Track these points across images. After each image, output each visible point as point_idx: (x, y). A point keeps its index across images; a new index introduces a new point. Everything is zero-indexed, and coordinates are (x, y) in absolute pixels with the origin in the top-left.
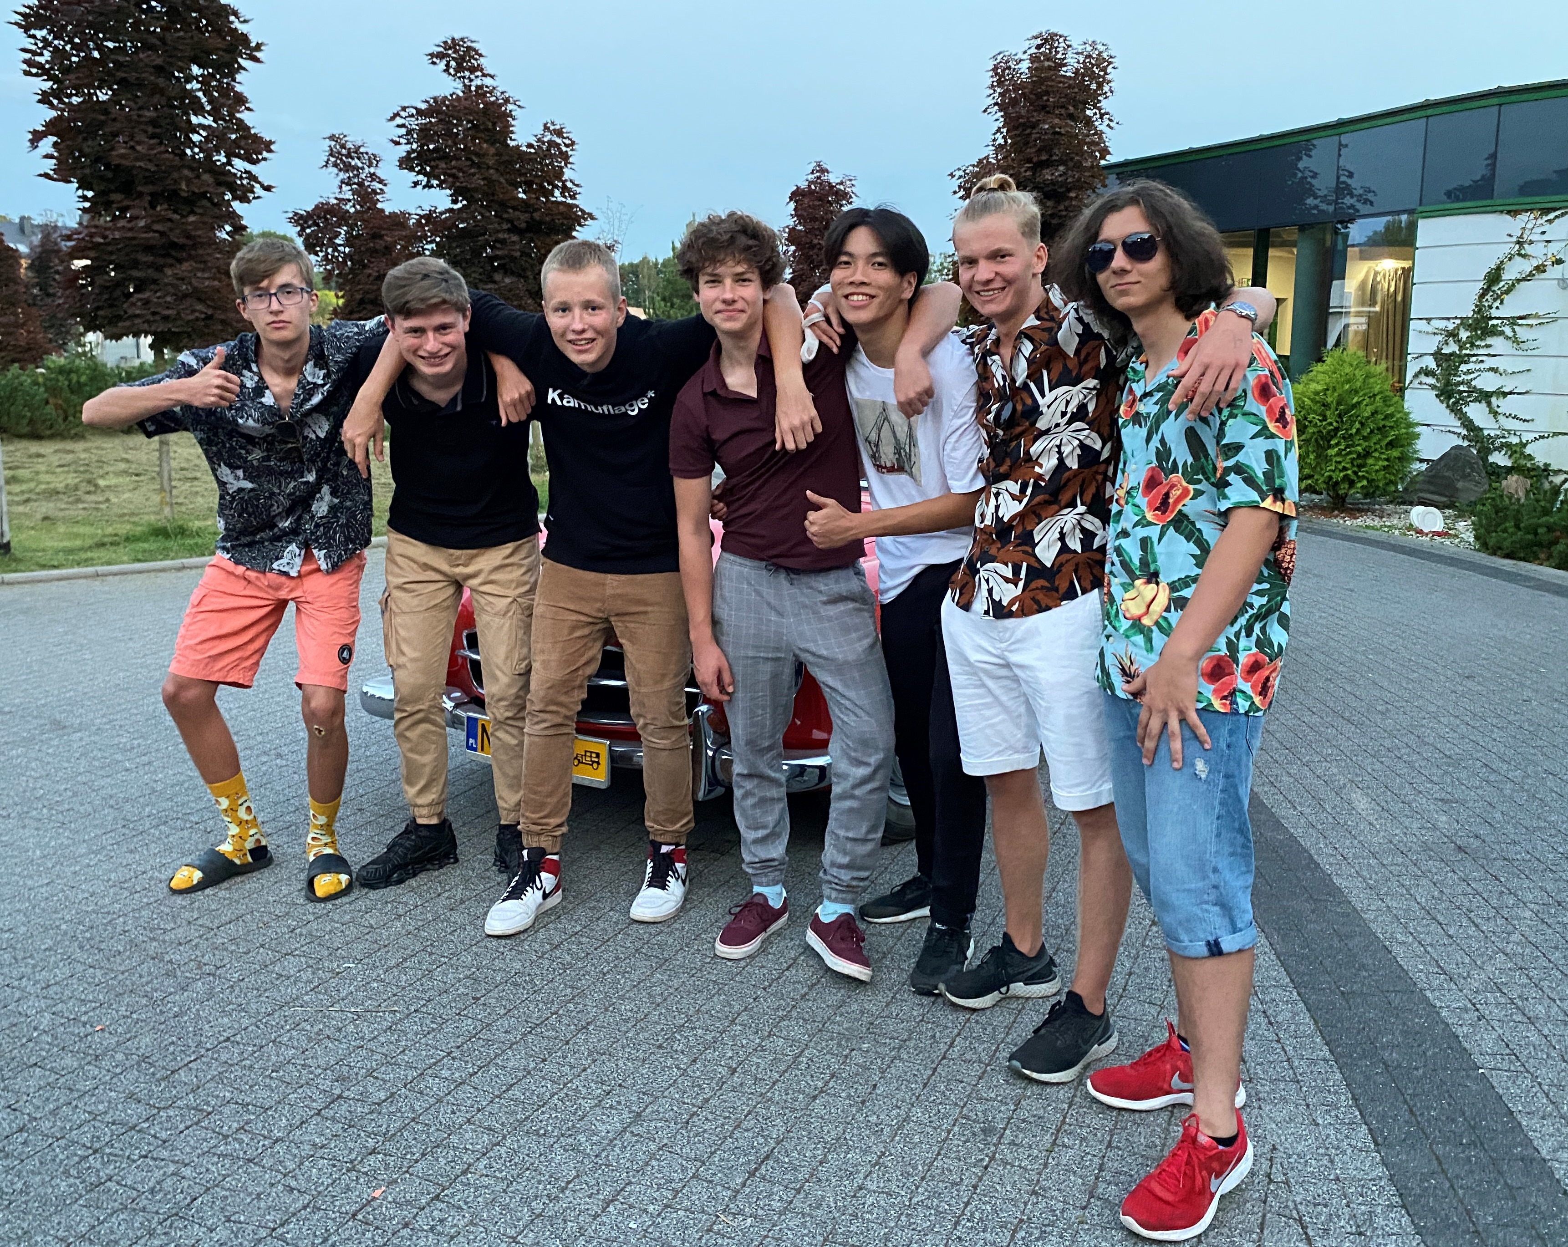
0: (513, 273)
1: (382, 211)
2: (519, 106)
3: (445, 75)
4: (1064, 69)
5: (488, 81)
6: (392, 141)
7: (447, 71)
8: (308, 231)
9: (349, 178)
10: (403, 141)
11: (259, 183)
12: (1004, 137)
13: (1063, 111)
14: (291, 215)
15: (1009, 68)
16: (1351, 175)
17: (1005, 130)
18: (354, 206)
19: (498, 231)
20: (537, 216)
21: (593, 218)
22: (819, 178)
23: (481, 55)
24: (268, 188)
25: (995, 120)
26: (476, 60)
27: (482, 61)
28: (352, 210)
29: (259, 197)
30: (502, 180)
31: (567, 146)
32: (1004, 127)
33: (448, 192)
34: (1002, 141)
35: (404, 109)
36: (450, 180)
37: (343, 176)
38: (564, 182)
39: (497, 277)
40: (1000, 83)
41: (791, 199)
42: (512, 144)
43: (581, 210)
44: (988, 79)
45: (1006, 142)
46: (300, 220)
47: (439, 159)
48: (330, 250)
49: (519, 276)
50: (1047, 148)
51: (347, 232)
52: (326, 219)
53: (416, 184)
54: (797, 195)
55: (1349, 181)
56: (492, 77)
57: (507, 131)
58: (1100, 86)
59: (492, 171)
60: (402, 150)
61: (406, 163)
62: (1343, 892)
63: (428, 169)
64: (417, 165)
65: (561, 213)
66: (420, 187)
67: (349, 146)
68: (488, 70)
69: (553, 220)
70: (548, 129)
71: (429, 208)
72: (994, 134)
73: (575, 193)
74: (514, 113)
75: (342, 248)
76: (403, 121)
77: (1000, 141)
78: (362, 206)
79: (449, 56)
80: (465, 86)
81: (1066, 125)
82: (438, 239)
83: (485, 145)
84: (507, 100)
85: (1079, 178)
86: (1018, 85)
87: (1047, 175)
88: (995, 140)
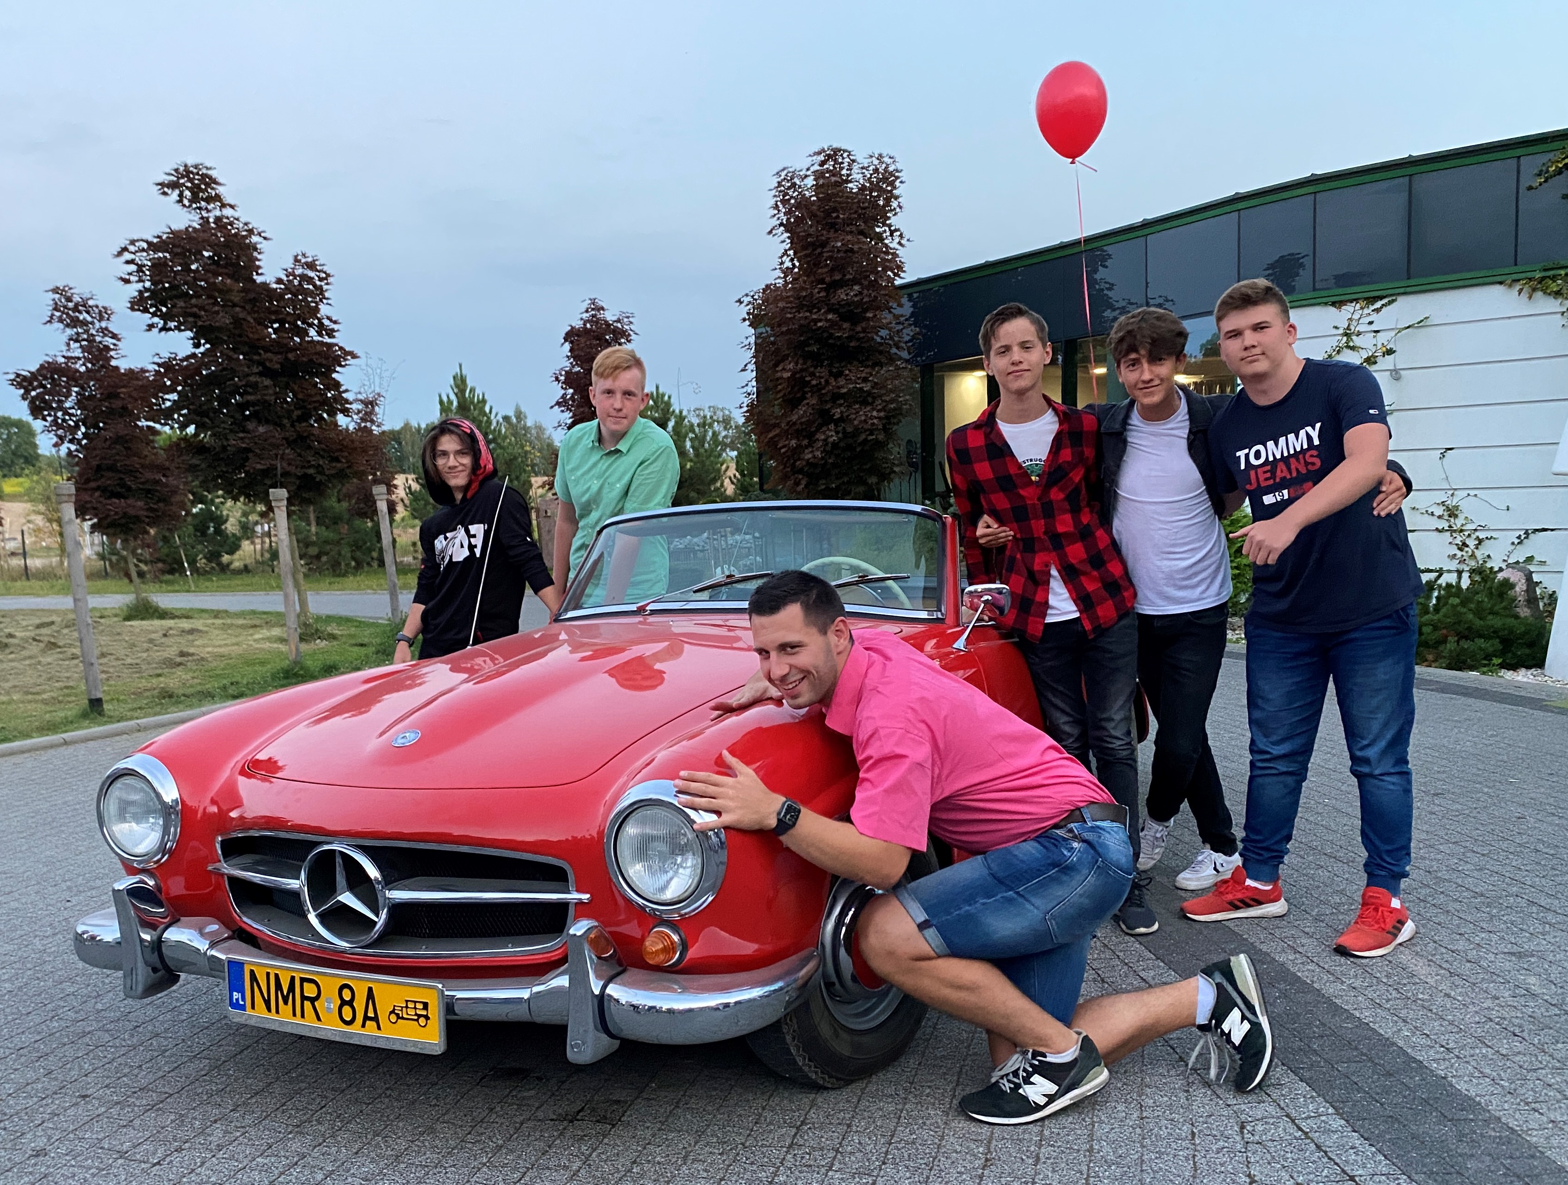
0: (267, 422)
1: (117, 368)
2: (265, 238)
3: (178, 207)
4: (850, 185)
5: (228, 212)
6: (122, 279)
7: (180, 201)
8: (33, 393)
9: (78, 334)
10: (133, 278)
12: (792, 260)
13: (854, 228)
14: (12, 377)
15: (794, 185)
17: (791, 252)
18: (84, 364)
19: (248, 375)
20: (291, 356)
21: (354, 356)
22: (593, 316)
23: (219, 184)
25: (780, 243)
26: (213, 189)
27: (220, 190)
28: (82, 369)
30: (249, 319)
31: (321, 279)
32: (790, 249)
33: (190, 334)
34: (789, 265)
35: (133, 242)
36: (191, 319)
37: (70, 332)
38: (319, 320)
39: (250, 426)
40: (785, 202)
41: (566, 340)
42: (259, 279)
43: (341, 348)
44: (771, 199)
45: (794, 265)
46: (23, 382)
47: (177, 297)
48: (60, 414)
49: (276, 424)
50: (839, 267)
51: (78, 393)
52: (53, 379)
53: (151, 327)
54: (571, 336)
56: (232, 207)
57: (253, 267)
58: (888, 201)
59: (238, 309)
60: (133, 289)
61: (138, 304)
62: (1479, 1104)
63: (164, 309)
64: (152, 306)
65: (319, 354)
66: (155, 331)
67: (76, 299)
68: (228, 200)
69: (311, 360)
70: (299, 261)
71: (167, 355)
72: (781, 257)
73: (333, 330)
74: (259, 246)
75: (73, 411)
76: (133, 256)
77: (788, 264)
78: (93, 365)
79: (183, 185)
80: (202, 218)
81: (859, 242)
82: (180, 388)
83: (229, 281)
84: (251, 232)
85: (876, 297)
86: (803, 203)
87: (842, 295)
88: (782, 263)
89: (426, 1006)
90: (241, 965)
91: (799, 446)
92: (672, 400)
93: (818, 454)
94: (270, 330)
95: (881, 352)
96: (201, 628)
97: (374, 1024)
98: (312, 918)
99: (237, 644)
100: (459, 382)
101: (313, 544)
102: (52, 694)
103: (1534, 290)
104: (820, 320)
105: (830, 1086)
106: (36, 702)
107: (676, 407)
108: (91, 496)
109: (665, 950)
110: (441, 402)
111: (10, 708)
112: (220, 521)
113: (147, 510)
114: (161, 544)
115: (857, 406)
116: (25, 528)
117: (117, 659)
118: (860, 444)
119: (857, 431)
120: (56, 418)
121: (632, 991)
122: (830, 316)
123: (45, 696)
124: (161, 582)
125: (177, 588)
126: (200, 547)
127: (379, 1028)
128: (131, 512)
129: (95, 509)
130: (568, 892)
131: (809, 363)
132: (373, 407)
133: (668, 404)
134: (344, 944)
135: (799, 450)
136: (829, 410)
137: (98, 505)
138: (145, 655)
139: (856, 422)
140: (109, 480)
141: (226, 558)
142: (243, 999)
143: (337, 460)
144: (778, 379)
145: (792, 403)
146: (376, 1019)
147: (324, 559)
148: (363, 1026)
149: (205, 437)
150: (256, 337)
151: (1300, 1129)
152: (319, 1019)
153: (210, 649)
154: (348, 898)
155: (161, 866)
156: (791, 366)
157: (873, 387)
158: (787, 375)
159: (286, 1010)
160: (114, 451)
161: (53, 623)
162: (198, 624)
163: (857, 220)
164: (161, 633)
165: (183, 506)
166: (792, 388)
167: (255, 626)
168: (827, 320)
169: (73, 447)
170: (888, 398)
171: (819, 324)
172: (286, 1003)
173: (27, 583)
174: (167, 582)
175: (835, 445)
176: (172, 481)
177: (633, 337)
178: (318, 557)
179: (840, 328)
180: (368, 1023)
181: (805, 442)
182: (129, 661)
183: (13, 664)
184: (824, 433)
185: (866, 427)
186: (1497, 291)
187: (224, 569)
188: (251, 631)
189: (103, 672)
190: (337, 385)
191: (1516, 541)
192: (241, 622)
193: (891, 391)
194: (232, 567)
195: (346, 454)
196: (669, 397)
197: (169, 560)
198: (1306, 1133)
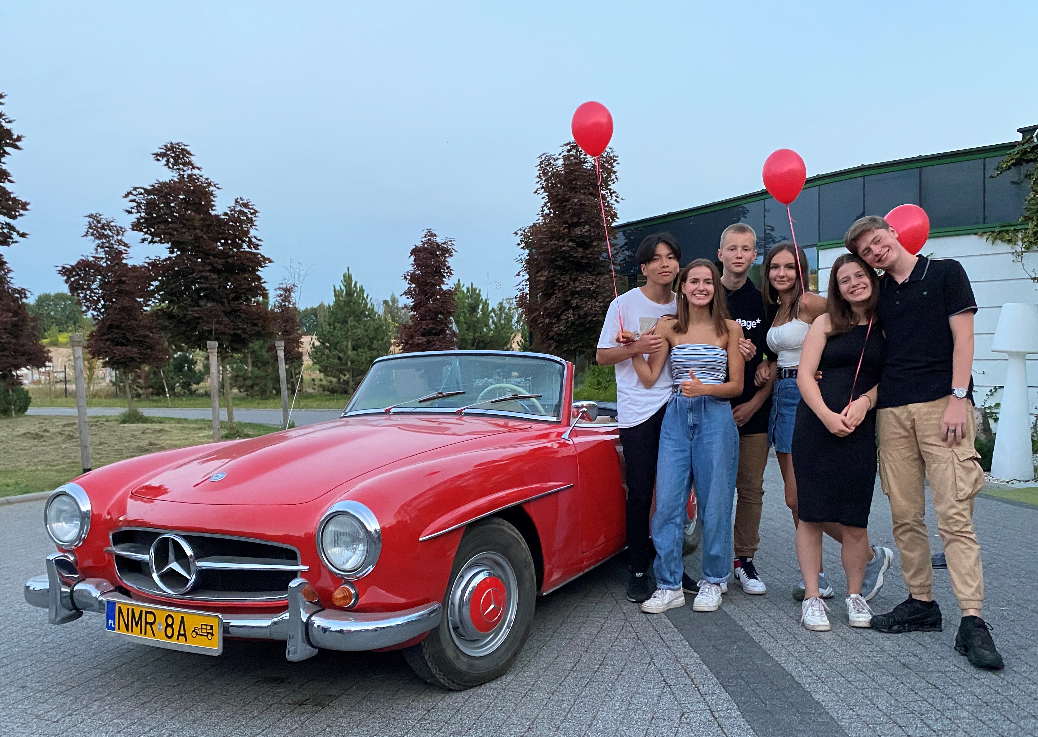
0: (213, 300)
1: (126, 265)
2: (218, 188)
3: (166, 168)
4: (586, 165)
5: (196, 172)
6: (127, 211)
7: (167, 165)
8: (72, 279)
9: (103, 243)
10: (134, 211)
11: (15, 231)
12: (549, 209)
13: (586, 191)
14: (60, 269)
15: (550, 164)
16: (772, 229)
17: (549, 204)
18: (106, 262)
19: (202, 271)
20: (230, 260)
21: (271, 261)
22: (429, 240)
23: (191, 155)
24: (23, 235)
25: (542, 199)
26: (187, 158)
27: (192, 158)
28: (104, 265)
29: (16, 242)
30: (205, 237)
31: (252, 214)
32: (548, 202)
33: (167, 245)
35: (135, 189)
36: (168, 236)
37: (98, 242)
38: (249, 238)
39: (202, 303)
40: (545, 174)
41: (412, 254)
42: (213, 213)
43: (262, 256)
44: (536, 172)
45: (550, 212)
46: (67, 272)
47: (160, 223)
48: (88, 292)
49: (218, 302)
50: (577, 214)
51: (101, 280)
52: (85, 270)
53: (143, 240)
54: (414, 252)
55: (772, 233)
56: (199, 169)
57: (209, 205)
58: (609, 175)
59: (198, 231)
60: (134, 218)
61: (137, 226)
62: (822, 705)
63: (153, 230)
64: (145, 228)
65: (248, 259)
66: (146, 243)
67: (103, 221)
68: (196, 165)
69: (242, 263)
70: (238, 202)
71: (154, 258)
72: (542, 207)
73: (258, 245)
74: (214, 193)
75: (97, 291)
76: (134, 197)
77: (547, 211)
78: (111, 263)
79: (169, 155)
80: (180, 175)
81: (589, 199)
82: (160, 278)
83: (193, 214)
84: (209, 184)
85: (599, 233)
86: (556, 175)
87: (578, 231)
88: (543, 211)
89: (212, 627)
90: (114, 603)
91: (550, 323)
92: (481, 293)
93: (562, 328)
94: (219, 244)
95: (603, 266)
96: (166, 429)
97: (183, 638)
98: (155, 576)
99: (186, 439)
100: (347, 278)
101: (249, 378)
102: (63, 466)
103: (995, 239)
104: (564, 246)
105: (453, 688)
106: (52, 471)
107: (484, 297)
108: (105, 344)
109: (344, 598)
110: (335, 291)
111: (35, 474)
112: (193, 363)
113: (139, 354)
114: (152, 376)
115: (586, 299)
116: (67, 364)
117: (109, 446)
118: (588, 323)
119: (586, 315)
120: (86, 295)
121: (326, 621)
122: (570, 244)
123: (58, 467)
124: (150, 400)
125: (160, 404)
126: (177, 379)
127: (186, 640)
128: (129, 355)
129: (106, 352)
130: (297, 565)
131: (557, 272)
132: (290, 293)
133: (479, 295)
134: (170, 592)
135: (551, 324)
136: (569, 301)
137: (108, 350)
138: (127, 444)
139: (585, 309)
140: (116, 334)
141: (194, 387)
142: (114, 624)
143: (256, 325)
144: (538, 281)
145: (547, 296)
146: (184, 635)
147: (256, 388)
148: (178, 639)
149: (175, 309)
150: (209, 248)
151: (713, 716)
152: (154, 635)
153: (169, 442)
154: (175, 566)
155: (78, 549)
156: (546, 273)
157: (596, 288)
158: (543, 279)
159: (137, 629)
160: (120, 316)
161: (74, 424)
162: (166, 426)
163: (589, 186)
164: (140, 432)
165: (167, 352)
166: (547, 286)
167: (201, 428)
168: (568, 246)
169: (95, 313)
170: (605, 295)
171: (564, 248)
172: (137, 626)
173: (65, 400)
174: (154, 401)
175: (573, 323)
176: (157, 336)
177: (454, 253)
178: (252, 387)
179: (576, 251)
180: (180, 637)
181: (555, 320)
182: (116, 447)
183: (44, 448)
184: (566, 315)
185: (592, 312)
186: (974, 238)
187: (192, 393)
188: (198, 431)
189: (98, 454)
190: (259, 278)
191: (989, 393)
192: (193, 426)
193: (607, 290)
194: (198, 392)
195: (262, 321)
196: (480, 291)
197: (157, 387)
198: (716, 719)
